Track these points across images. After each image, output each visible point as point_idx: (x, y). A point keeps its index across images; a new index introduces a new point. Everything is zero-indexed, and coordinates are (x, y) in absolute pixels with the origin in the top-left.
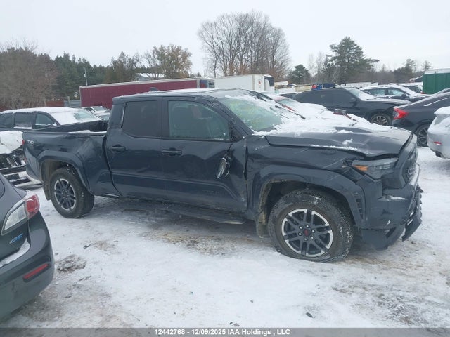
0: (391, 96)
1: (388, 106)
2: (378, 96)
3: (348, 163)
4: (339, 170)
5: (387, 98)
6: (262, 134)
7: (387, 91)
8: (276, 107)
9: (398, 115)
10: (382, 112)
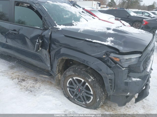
0: (144, 15)
1: (141, 19)
2: (139, 14)
3: (107, 54)
4: (101, 58)
5: (142, 15)
6: (61, 27)
7: (143, 13)
8: (83, 12)
9: (144, 23)
10: (138, 21)
